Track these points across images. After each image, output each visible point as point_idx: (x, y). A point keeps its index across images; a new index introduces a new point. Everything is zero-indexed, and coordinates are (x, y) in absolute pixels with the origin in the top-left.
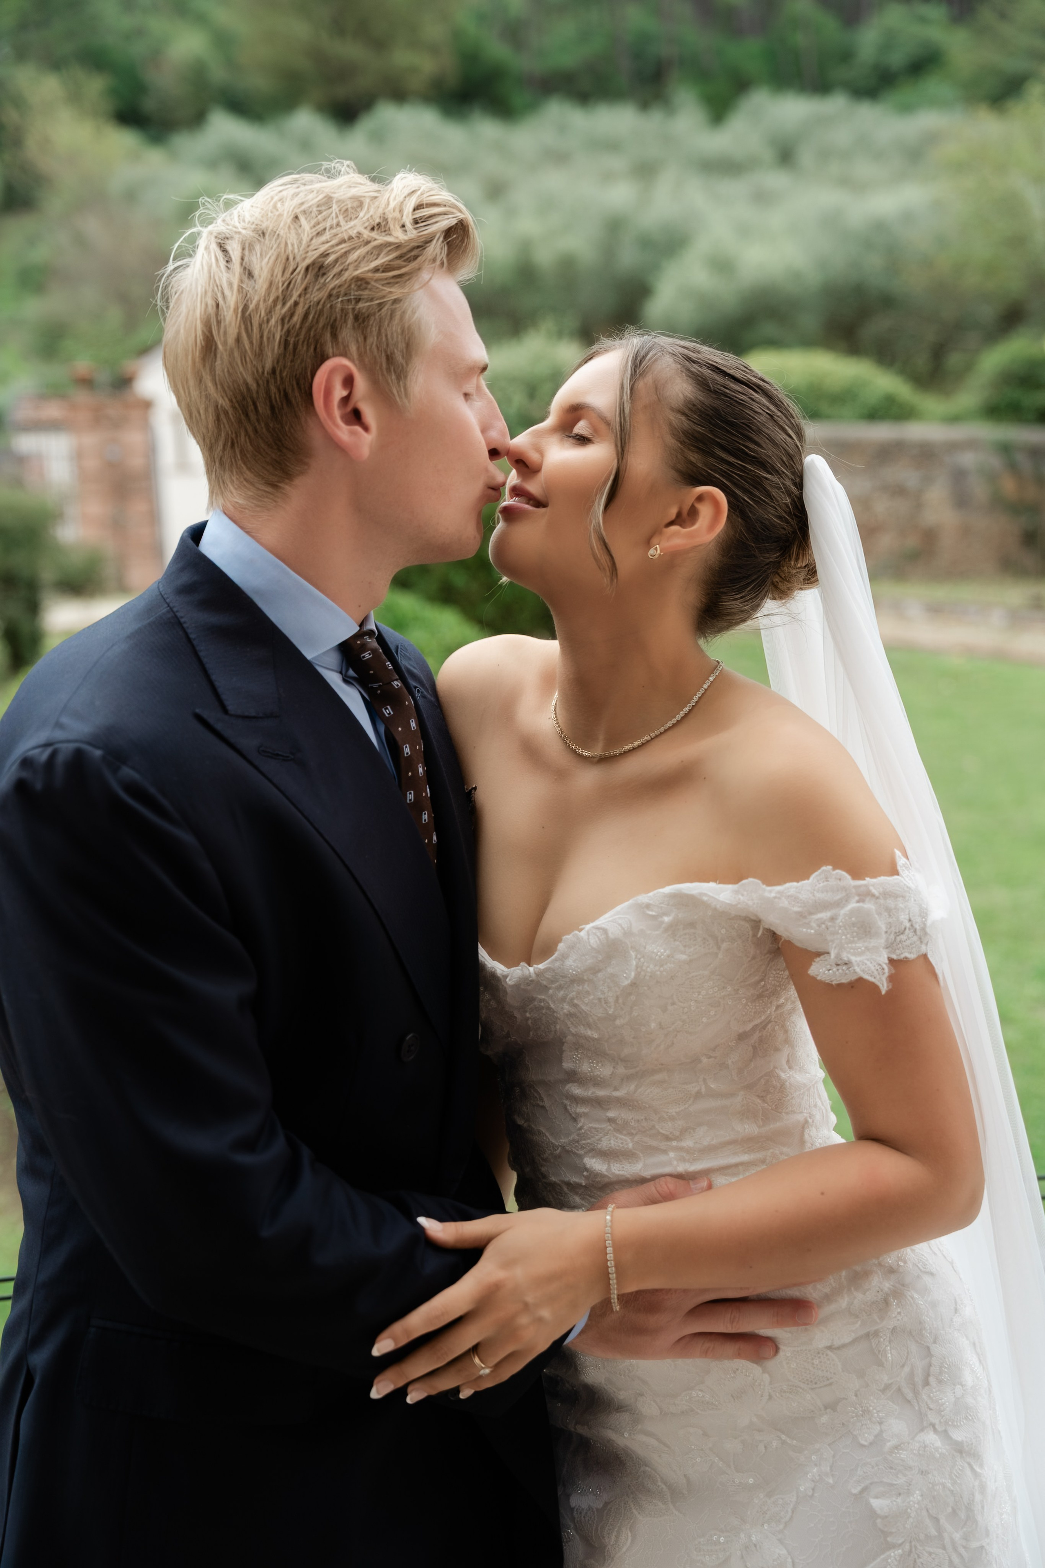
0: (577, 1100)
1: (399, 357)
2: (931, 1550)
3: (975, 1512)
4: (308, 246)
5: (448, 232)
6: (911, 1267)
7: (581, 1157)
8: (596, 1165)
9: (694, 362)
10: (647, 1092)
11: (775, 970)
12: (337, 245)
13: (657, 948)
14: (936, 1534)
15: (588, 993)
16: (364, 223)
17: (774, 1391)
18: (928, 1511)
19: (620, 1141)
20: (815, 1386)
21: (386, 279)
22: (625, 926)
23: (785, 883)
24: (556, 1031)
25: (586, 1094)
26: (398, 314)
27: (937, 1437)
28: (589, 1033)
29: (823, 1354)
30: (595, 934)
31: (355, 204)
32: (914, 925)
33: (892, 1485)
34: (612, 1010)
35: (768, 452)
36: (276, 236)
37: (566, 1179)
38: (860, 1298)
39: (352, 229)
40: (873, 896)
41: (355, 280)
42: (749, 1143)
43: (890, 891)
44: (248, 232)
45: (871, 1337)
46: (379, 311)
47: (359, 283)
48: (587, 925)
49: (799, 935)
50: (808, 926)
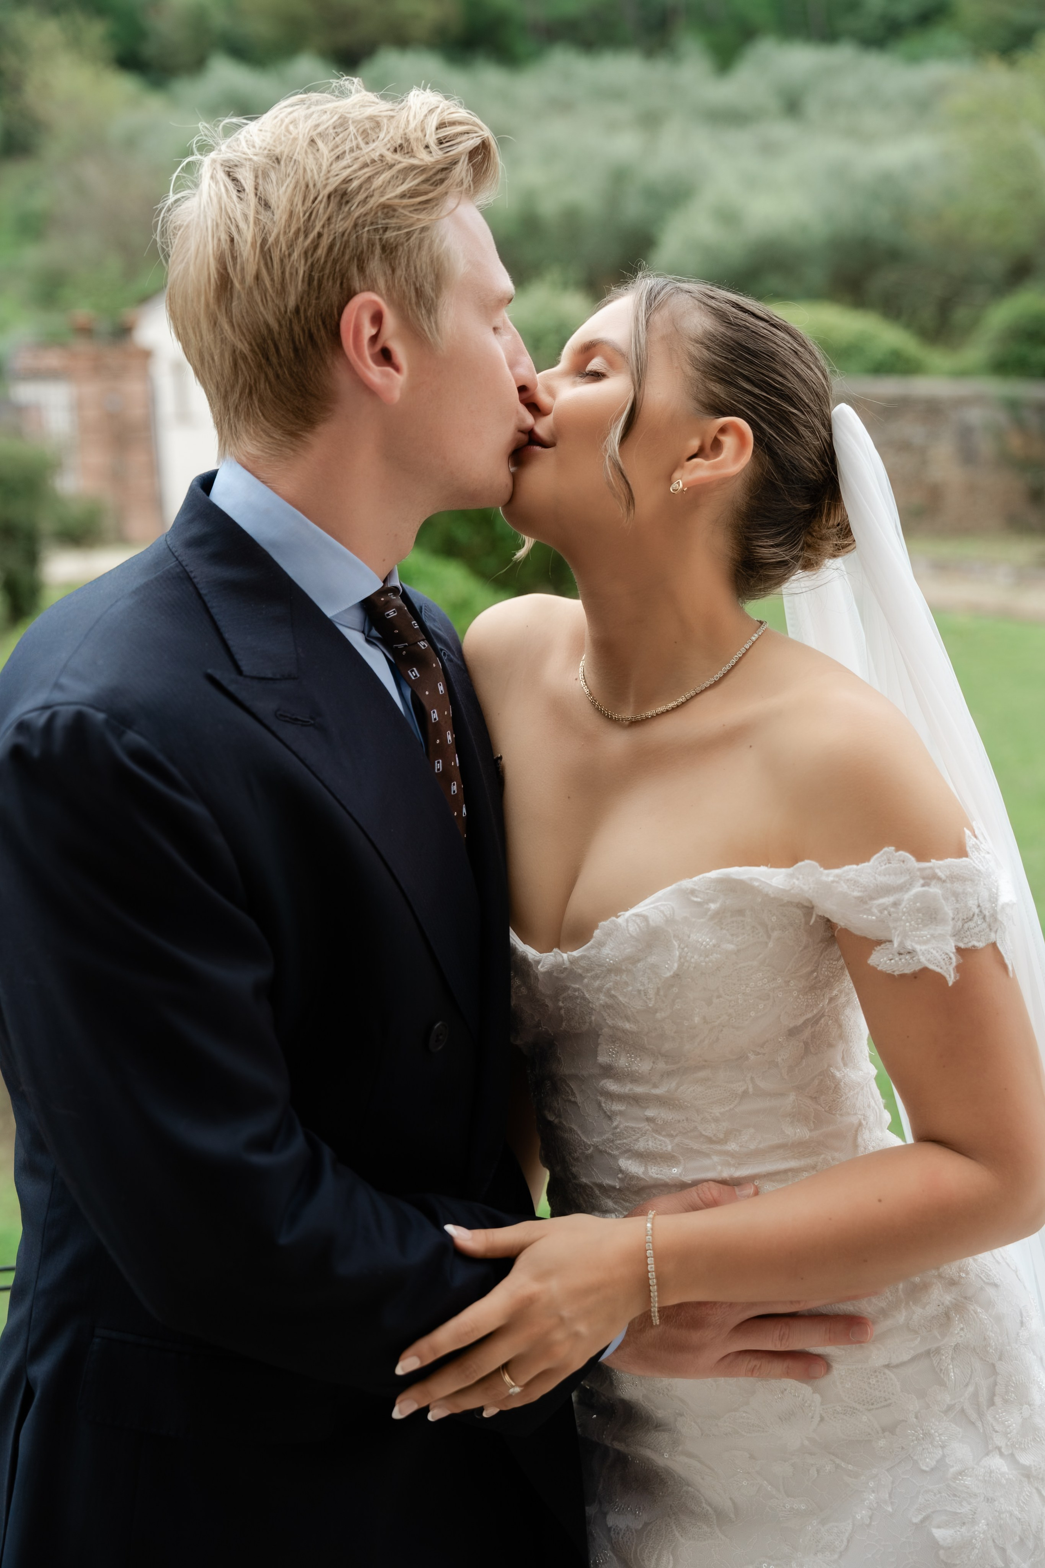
0: (611, 1096)
1: (429, 290)
4: (329, 172)
5: (473, 153)
6: (974, 1279)
7: (617, 1158)
8: (632, 1167)
9: (712, 298)
10: (689, 1090)
11: (828, 960)
12: (361, 168)
13: (702, 937)
14: (1003, 1565)
15: (626, 983)
16: (386, 144)
17: (826, 1412)
18: (993, 1541)
19: (659, 1143)
20: (871, 1407)
21: (413, 205)
22: (667, 913)
23: (844, 865)
24: (591, 1023)
25: (623, 1090)
26: (427, 242)
27: (1003, 1462)
28: (627, 1026)
29: (880, 1373)
30: (634, 921)
31: (373, 125)
32: (984, 911)
33: (956, 1513)
34: (653, 1002)
36: (292, 163)
37: (601, 1182)
38: (919, 1313)
39: (373, 152)
40: (939, 879)
41: (379, 208)
42: (800, 1148)
43: (958, 874)
44: (261, 159)
45: (932, 1355)
46: (408, 240)
47: (386, 210)
48: (625, 912)
49: (857, 922)
50: (869, 911)
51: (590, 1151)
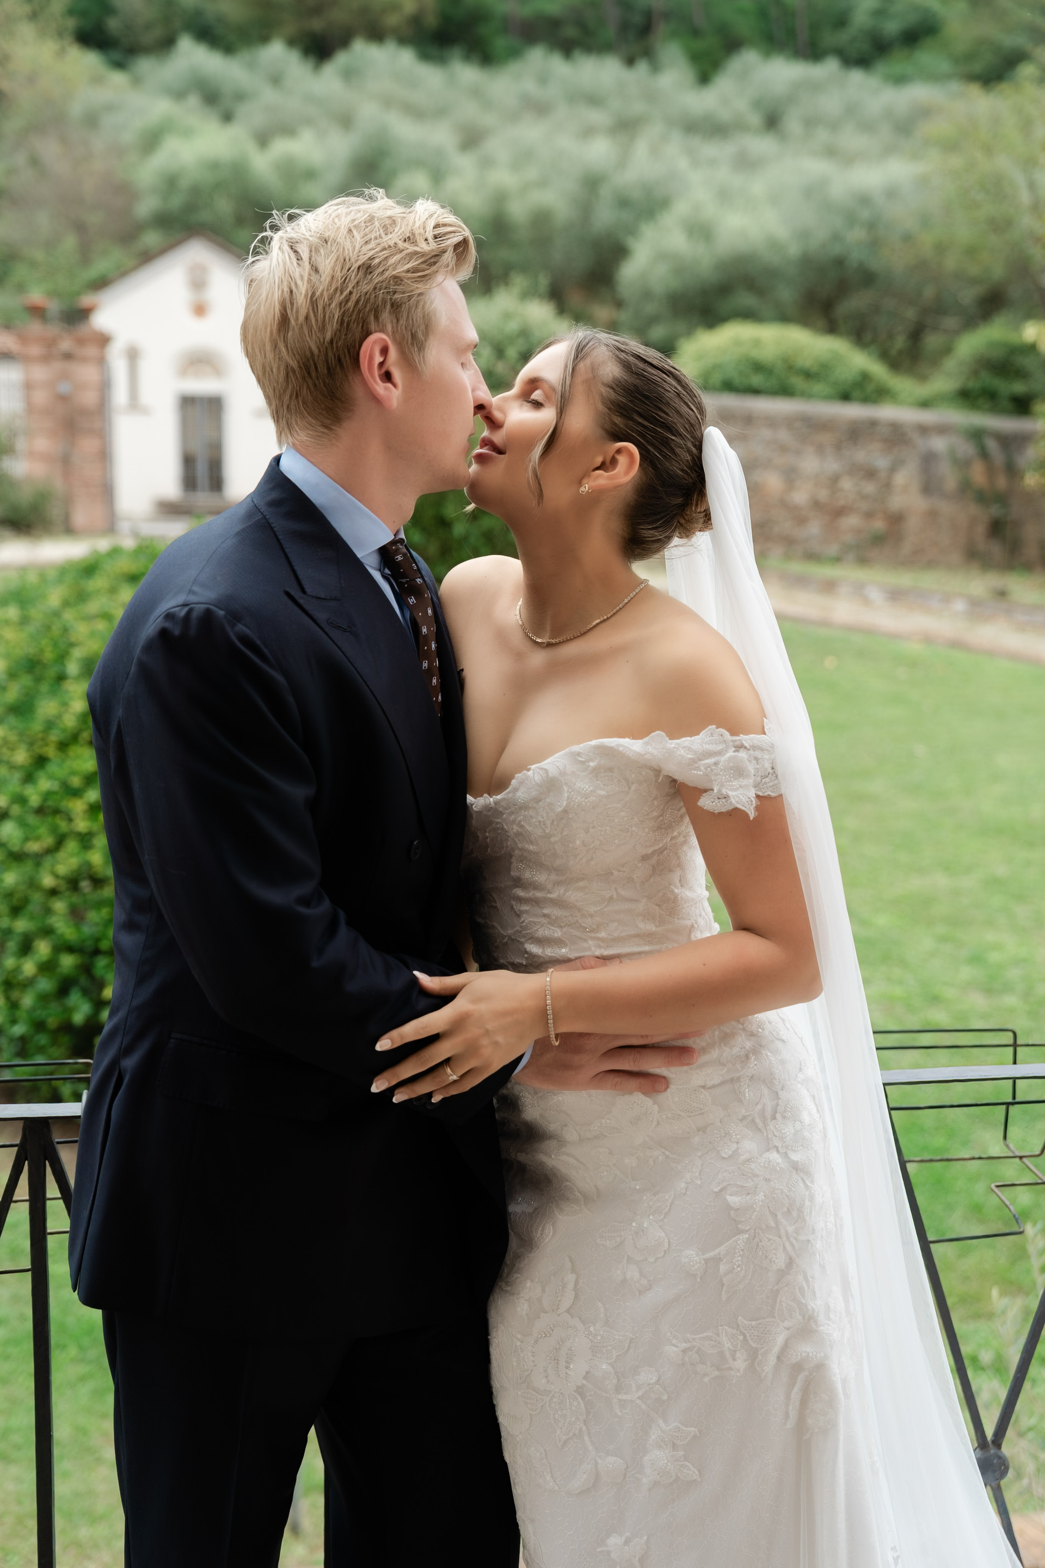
0: (520, 900)
1: (420, 335)
2: (770, 1237)
3: (805, 1213)
4: (360, 251)
5: (456, 246)
6: (767, 1034)
7: (522, 943)
8: (534, 949)
9: (623, 351)
10: (573, 896)
11: (674, 810)
12: (381, 251)
13: (584, 784)
14: (774, 1225)
15: (532, 817)
16: (399, 236)
17: (660, 1118)
18: (769, 1207)
19: (552, 931)
20: (691, 1114)
21: (414, 278)
22: (561, 768)
23: (682, 737)
24: (507, 846)
25: (528, 895)
26: (421, 303)
27: (779, 1156)
28: (531, 848)
29: (698, 1091)
30: (539, 773)
31: (390, 222)
32: (775, 772)
33: (744, 1187)
34: (548, 830)
36: (336, 243)
37: (511, 961)
38: (728, 1052)
39: (390, 240)
40: (745, 748)
41: (393, 277)
42: (648, 937)
43: (757, 745)
44: (315, 239)
45: (734, 1082)
46: (408, 301)
47: (396, 280)
48: (533, 767)
49: (691, 777)
50: (698, 769)
51: (505, 940)
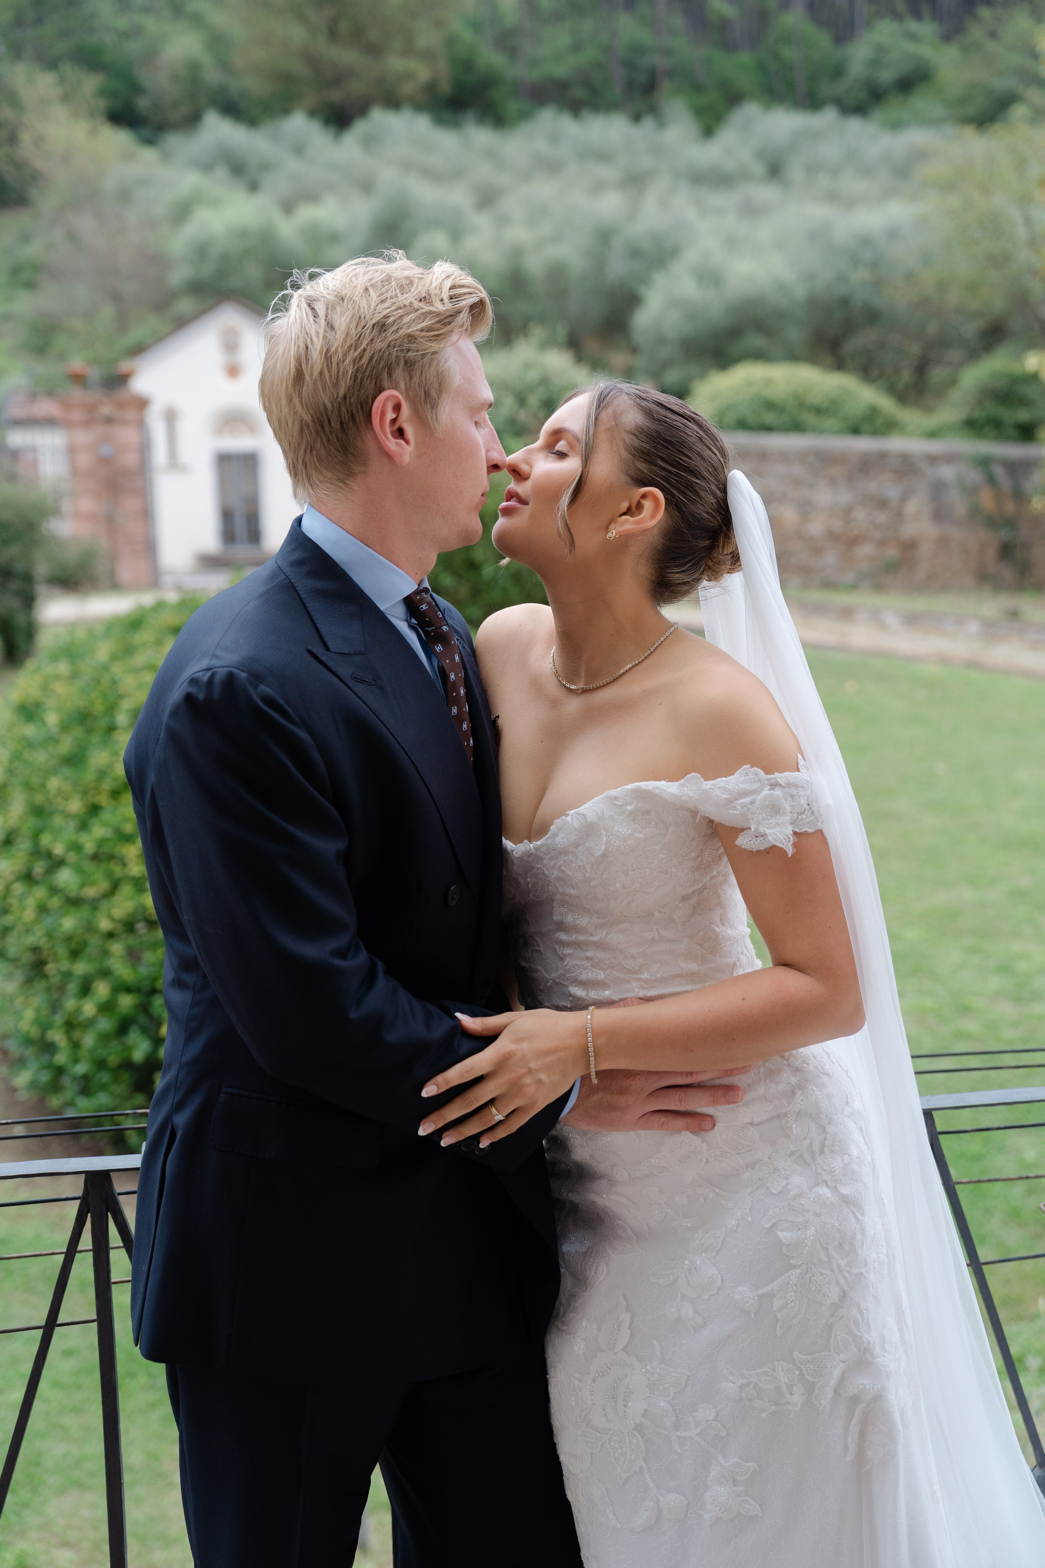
0: (563, 944)
1: (433, 393)
2: (823, 1271)
3: (856, 1246)
4: (375, 310)
5: (472, 307)
6: (812, 1068)
7: (566, 986)
8: (578, 992)
9: (644, 399)
10: (615, 938)
11: (711, 848)
12: (396, 310)
13: (622, 828)
14: (827, 1259)
15: (571, 862)
16: (415, 296)
17: (710, 1156)
18: (820, 1242)
19: (596, 974)
20: (739, 1152)
21: (430, 337)
22: (600, 812)
23: (718, 778)
24: (549, 891)
25: (570, 939)
26: (435, 362)
27: (828, 1190)
28: (572, 892)
29: (746, 1128)
30: (577, 818)
31: (407, 282)
32: (812, 808)
33: (794, 1222)
34: (589, 874)
35: (696, 462)
36: (351, 301)
37: (556, 1004)
38: (774, 1088)
39: (406, 300)
40: (781, 785)
41: (408, 336)
42: (692, 977)
43: (793, 782)
44: (332, 297)
45: (782, 1118)
46: (423, 359)
47: (411, 338)
48: (571, 812)
49: (727, 817)
50: (734, 808)
51: (550, 983)
